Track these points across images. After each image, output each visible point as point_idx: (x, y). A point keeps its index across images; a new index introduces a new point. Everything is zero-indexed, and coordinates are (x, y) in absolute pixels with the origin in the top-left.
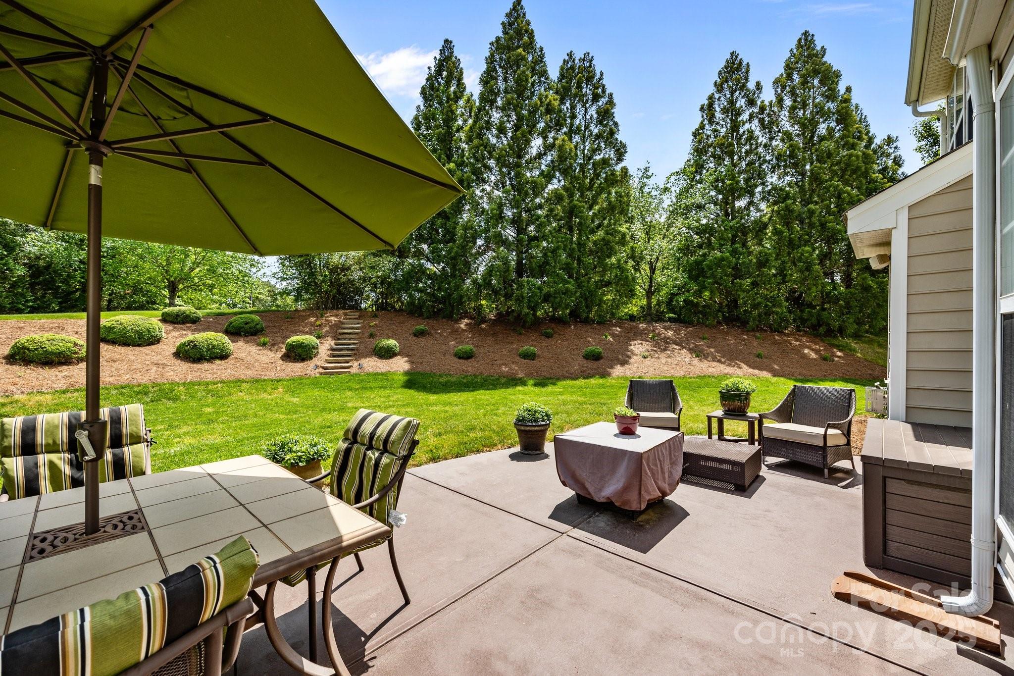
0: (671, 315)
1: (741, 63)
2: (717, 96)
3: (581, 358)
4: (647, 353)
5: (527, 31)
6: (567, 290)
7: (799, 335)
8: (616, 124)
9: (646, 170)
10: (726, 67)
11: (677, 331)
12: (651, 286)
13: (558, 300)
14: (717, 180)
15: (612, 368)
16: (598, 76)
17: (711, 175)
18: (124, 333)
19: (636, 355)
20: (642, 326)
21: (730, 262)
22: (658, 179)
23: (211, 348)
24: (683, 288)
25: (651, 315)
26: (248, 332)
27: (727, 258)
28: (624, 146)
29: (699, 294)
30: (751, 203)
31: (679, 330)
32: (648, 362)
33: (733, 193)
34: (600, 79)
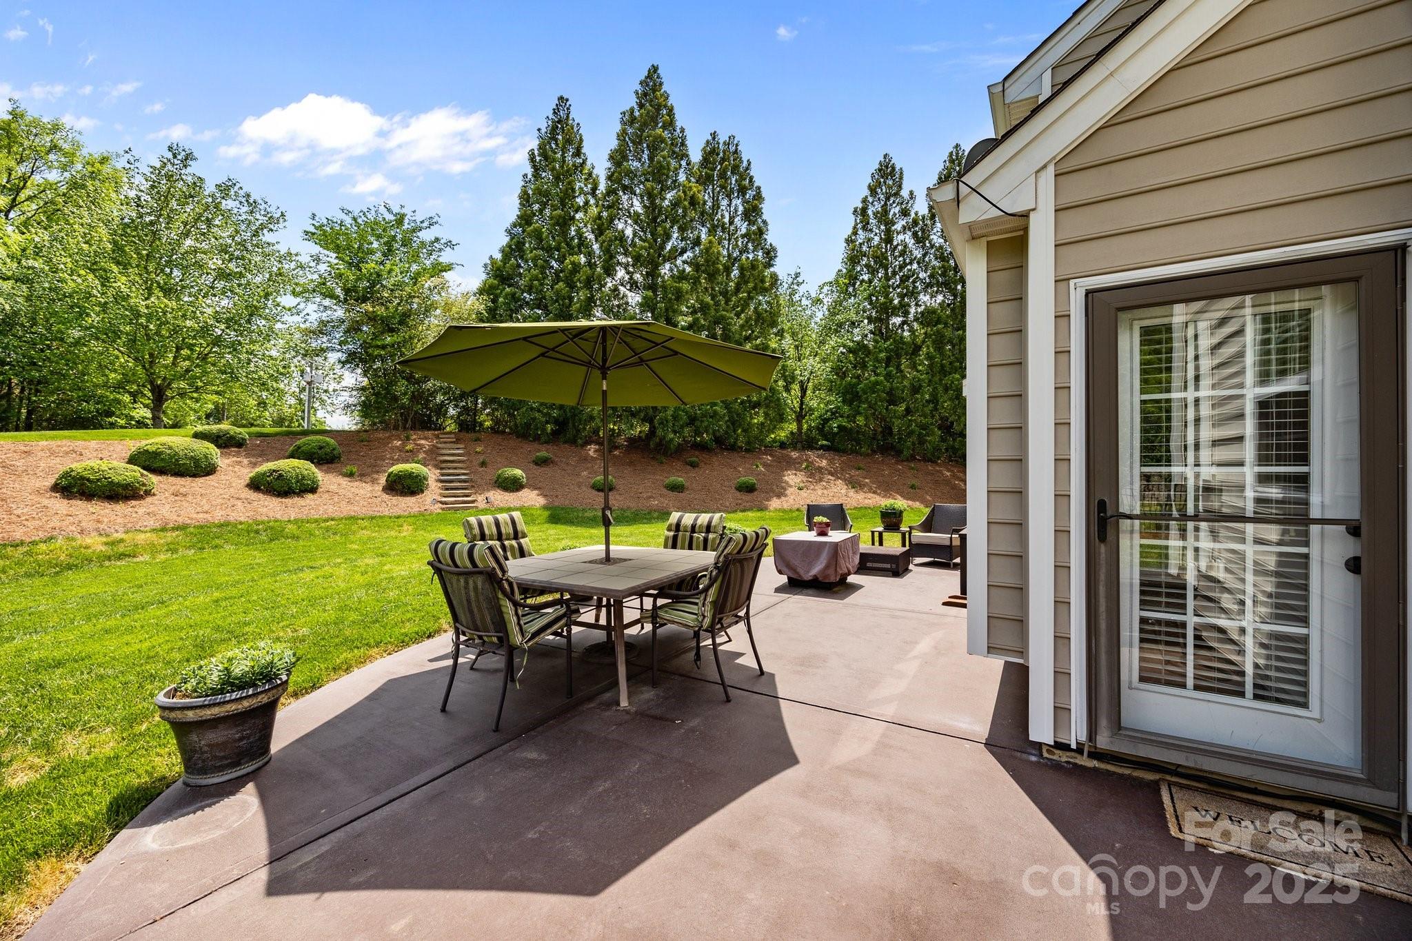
0: (825, 442)
1: (893, 168)
2: (870, 199)
3: (733, 490)
4: (802, 485)
5: (665, 106)
6: (715, 413)
7: (952, 466)
8: (765, 222)
9: (797, 275)
10: (880, 170)
11: (831, 461)
12: (801, 408)
13: (706, 424)
14: (871, 295)
15: (768, 500)
16: (745, 164)
17: (865, 290)
18: (177, 460)
19: (791, 486)
20: (795, 454)
21: (885, 387)
22: (810, 286)
23: (301, 479)
24: (835, 413)
25: (803, 442)
26: (322, 460)
27: (882, 381)
28: (774, 250)
29: (851, 418)
30: (904, 323)
31: (833, 459)
32: (803, 493)
33: (886, 310)
34: (747, 169)
